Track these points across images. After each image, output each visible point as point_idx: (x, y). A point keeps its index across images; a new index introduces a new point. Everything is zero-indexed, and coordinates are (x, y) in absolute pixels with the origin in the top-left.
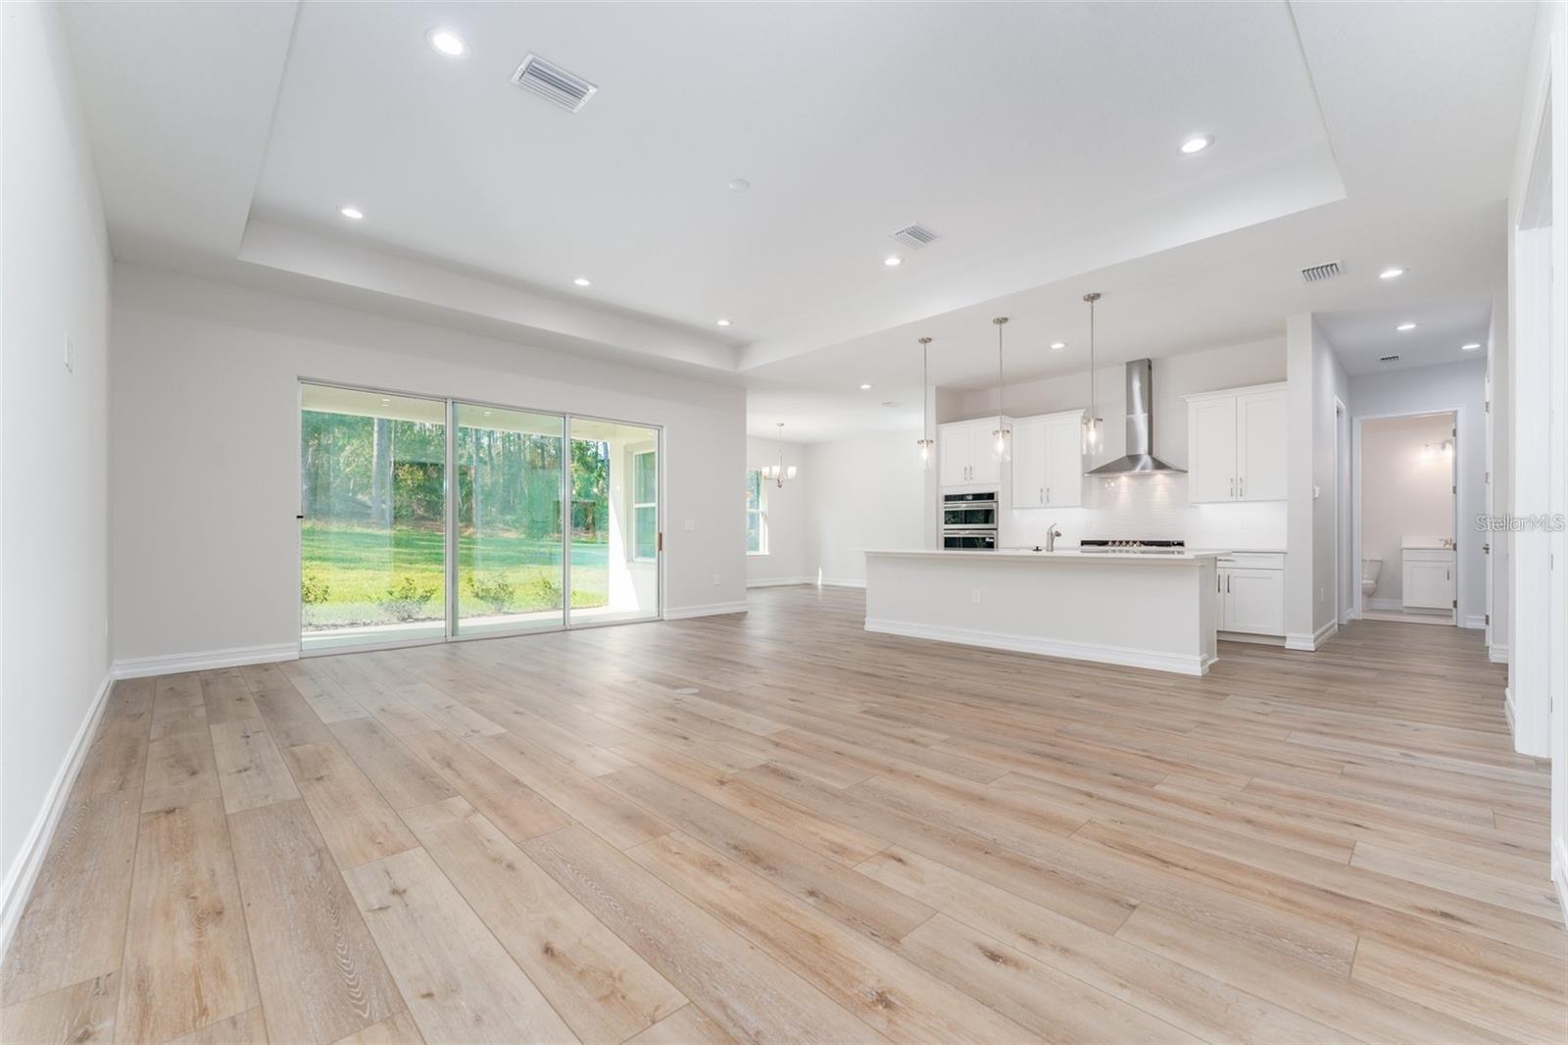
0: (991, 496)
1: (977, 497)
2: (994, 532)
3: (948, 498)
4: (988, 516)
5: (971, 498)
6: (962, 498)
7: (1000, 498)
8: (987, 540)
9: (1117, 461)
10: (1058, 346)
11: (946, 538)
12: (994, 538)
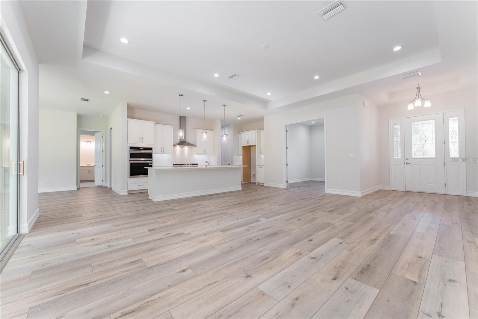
0: (150, 149)
1: (145, 149)
2: (152, 161)
4: (150, 156)
5: (142, 149)
6: (138, 148)
7: (153, 149)
8: (149, 164)
10: (188, 109)
11: (131, 164)
12: (152, 164)
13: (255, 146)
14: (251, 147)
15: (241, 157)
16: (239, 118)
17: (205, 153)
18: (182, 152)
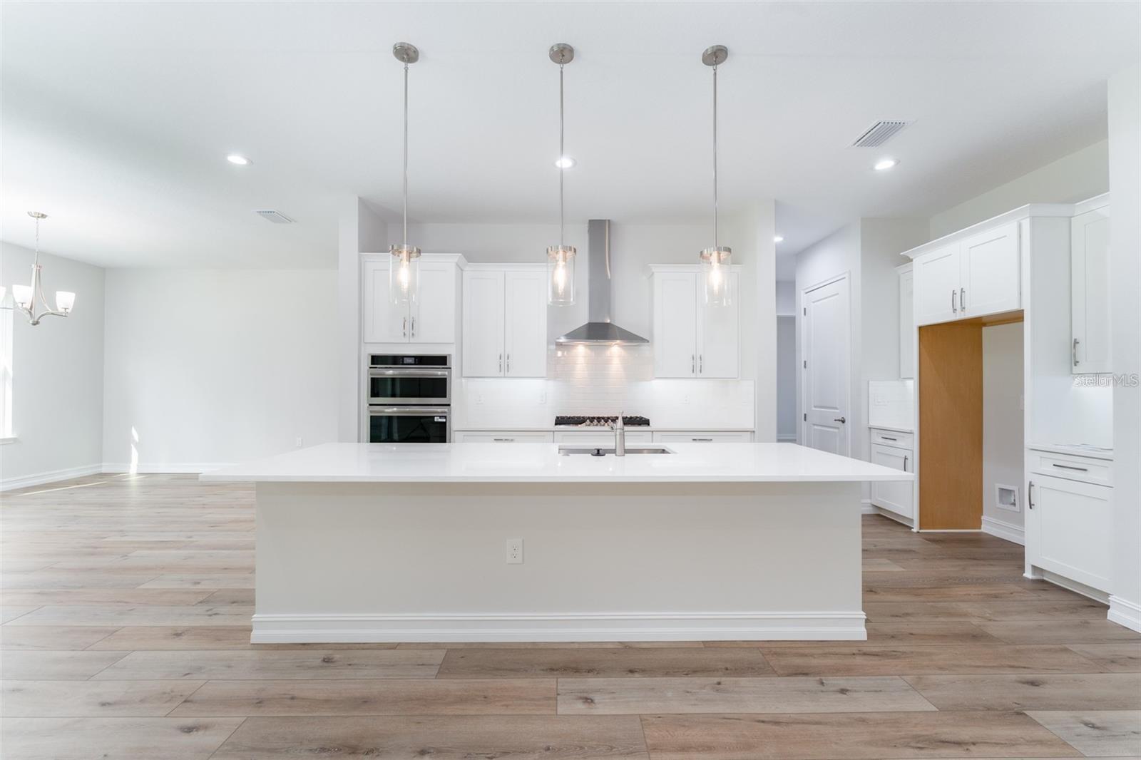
0: (441, 361)
1: (421, 360)
2: (445, 409)
3: (376, 360)
4: (438, 388)
6: (396, 360)
7: (453, 363)
8: (436, 419)
9: (573, 331)
11: (371, 417)
12: (445, 417)
13: (1016, 317)
14: (986, 331)
15: (912, 386)
16: (885, 165)
17: (697, 368)
18: (598, 368)
